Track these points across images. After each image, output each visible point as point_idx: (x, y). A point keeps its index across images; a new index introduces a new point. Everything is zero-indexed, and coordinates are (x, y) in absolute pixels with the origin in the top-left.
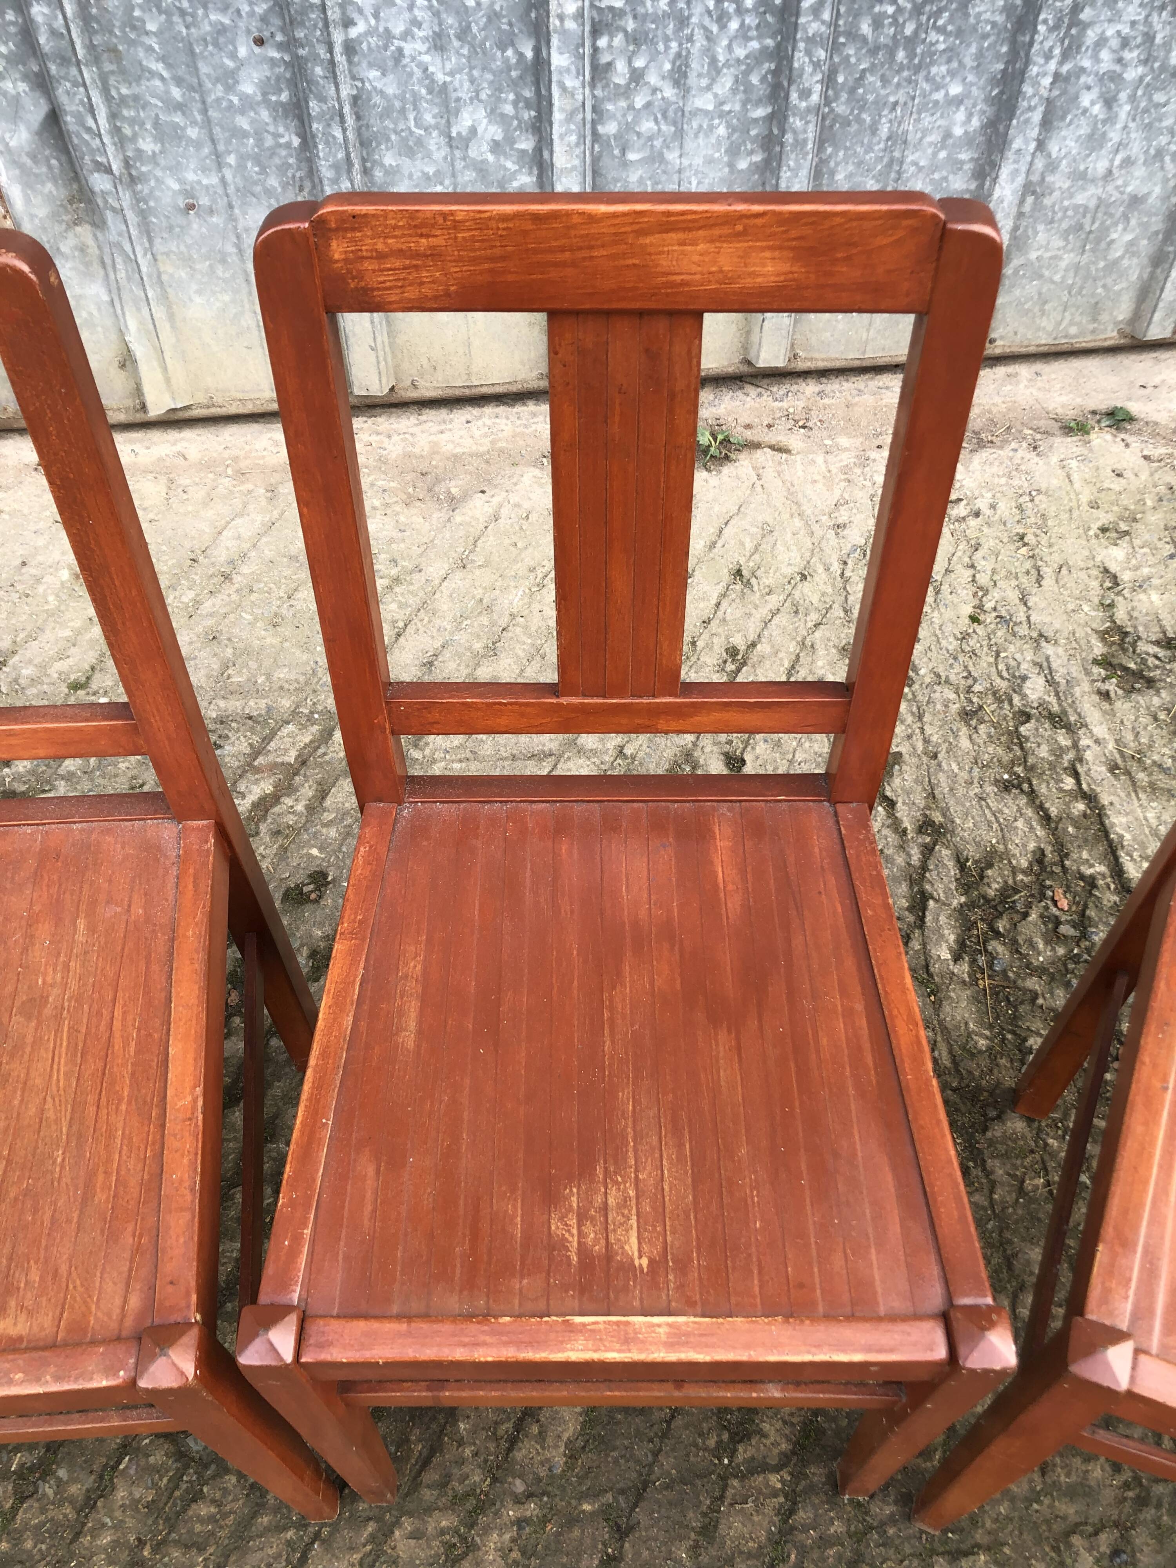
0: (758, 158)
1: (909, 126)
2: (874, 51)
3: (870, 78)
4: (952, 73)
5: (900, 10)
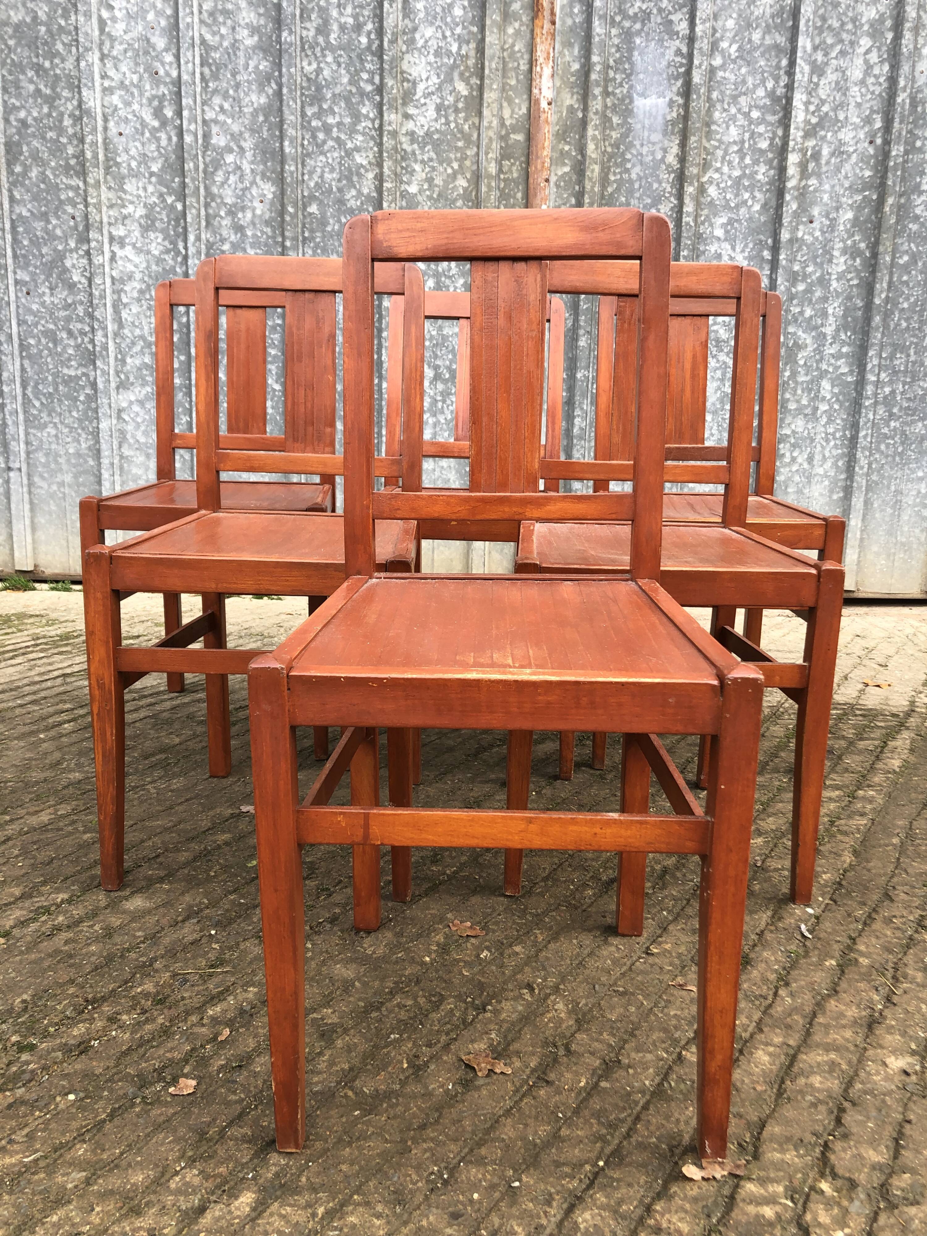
0: (841, 495)
1: (903, 486)
2: (887, 456)
3: (886, 467)
4: (919, 468)
5: (896, 442)
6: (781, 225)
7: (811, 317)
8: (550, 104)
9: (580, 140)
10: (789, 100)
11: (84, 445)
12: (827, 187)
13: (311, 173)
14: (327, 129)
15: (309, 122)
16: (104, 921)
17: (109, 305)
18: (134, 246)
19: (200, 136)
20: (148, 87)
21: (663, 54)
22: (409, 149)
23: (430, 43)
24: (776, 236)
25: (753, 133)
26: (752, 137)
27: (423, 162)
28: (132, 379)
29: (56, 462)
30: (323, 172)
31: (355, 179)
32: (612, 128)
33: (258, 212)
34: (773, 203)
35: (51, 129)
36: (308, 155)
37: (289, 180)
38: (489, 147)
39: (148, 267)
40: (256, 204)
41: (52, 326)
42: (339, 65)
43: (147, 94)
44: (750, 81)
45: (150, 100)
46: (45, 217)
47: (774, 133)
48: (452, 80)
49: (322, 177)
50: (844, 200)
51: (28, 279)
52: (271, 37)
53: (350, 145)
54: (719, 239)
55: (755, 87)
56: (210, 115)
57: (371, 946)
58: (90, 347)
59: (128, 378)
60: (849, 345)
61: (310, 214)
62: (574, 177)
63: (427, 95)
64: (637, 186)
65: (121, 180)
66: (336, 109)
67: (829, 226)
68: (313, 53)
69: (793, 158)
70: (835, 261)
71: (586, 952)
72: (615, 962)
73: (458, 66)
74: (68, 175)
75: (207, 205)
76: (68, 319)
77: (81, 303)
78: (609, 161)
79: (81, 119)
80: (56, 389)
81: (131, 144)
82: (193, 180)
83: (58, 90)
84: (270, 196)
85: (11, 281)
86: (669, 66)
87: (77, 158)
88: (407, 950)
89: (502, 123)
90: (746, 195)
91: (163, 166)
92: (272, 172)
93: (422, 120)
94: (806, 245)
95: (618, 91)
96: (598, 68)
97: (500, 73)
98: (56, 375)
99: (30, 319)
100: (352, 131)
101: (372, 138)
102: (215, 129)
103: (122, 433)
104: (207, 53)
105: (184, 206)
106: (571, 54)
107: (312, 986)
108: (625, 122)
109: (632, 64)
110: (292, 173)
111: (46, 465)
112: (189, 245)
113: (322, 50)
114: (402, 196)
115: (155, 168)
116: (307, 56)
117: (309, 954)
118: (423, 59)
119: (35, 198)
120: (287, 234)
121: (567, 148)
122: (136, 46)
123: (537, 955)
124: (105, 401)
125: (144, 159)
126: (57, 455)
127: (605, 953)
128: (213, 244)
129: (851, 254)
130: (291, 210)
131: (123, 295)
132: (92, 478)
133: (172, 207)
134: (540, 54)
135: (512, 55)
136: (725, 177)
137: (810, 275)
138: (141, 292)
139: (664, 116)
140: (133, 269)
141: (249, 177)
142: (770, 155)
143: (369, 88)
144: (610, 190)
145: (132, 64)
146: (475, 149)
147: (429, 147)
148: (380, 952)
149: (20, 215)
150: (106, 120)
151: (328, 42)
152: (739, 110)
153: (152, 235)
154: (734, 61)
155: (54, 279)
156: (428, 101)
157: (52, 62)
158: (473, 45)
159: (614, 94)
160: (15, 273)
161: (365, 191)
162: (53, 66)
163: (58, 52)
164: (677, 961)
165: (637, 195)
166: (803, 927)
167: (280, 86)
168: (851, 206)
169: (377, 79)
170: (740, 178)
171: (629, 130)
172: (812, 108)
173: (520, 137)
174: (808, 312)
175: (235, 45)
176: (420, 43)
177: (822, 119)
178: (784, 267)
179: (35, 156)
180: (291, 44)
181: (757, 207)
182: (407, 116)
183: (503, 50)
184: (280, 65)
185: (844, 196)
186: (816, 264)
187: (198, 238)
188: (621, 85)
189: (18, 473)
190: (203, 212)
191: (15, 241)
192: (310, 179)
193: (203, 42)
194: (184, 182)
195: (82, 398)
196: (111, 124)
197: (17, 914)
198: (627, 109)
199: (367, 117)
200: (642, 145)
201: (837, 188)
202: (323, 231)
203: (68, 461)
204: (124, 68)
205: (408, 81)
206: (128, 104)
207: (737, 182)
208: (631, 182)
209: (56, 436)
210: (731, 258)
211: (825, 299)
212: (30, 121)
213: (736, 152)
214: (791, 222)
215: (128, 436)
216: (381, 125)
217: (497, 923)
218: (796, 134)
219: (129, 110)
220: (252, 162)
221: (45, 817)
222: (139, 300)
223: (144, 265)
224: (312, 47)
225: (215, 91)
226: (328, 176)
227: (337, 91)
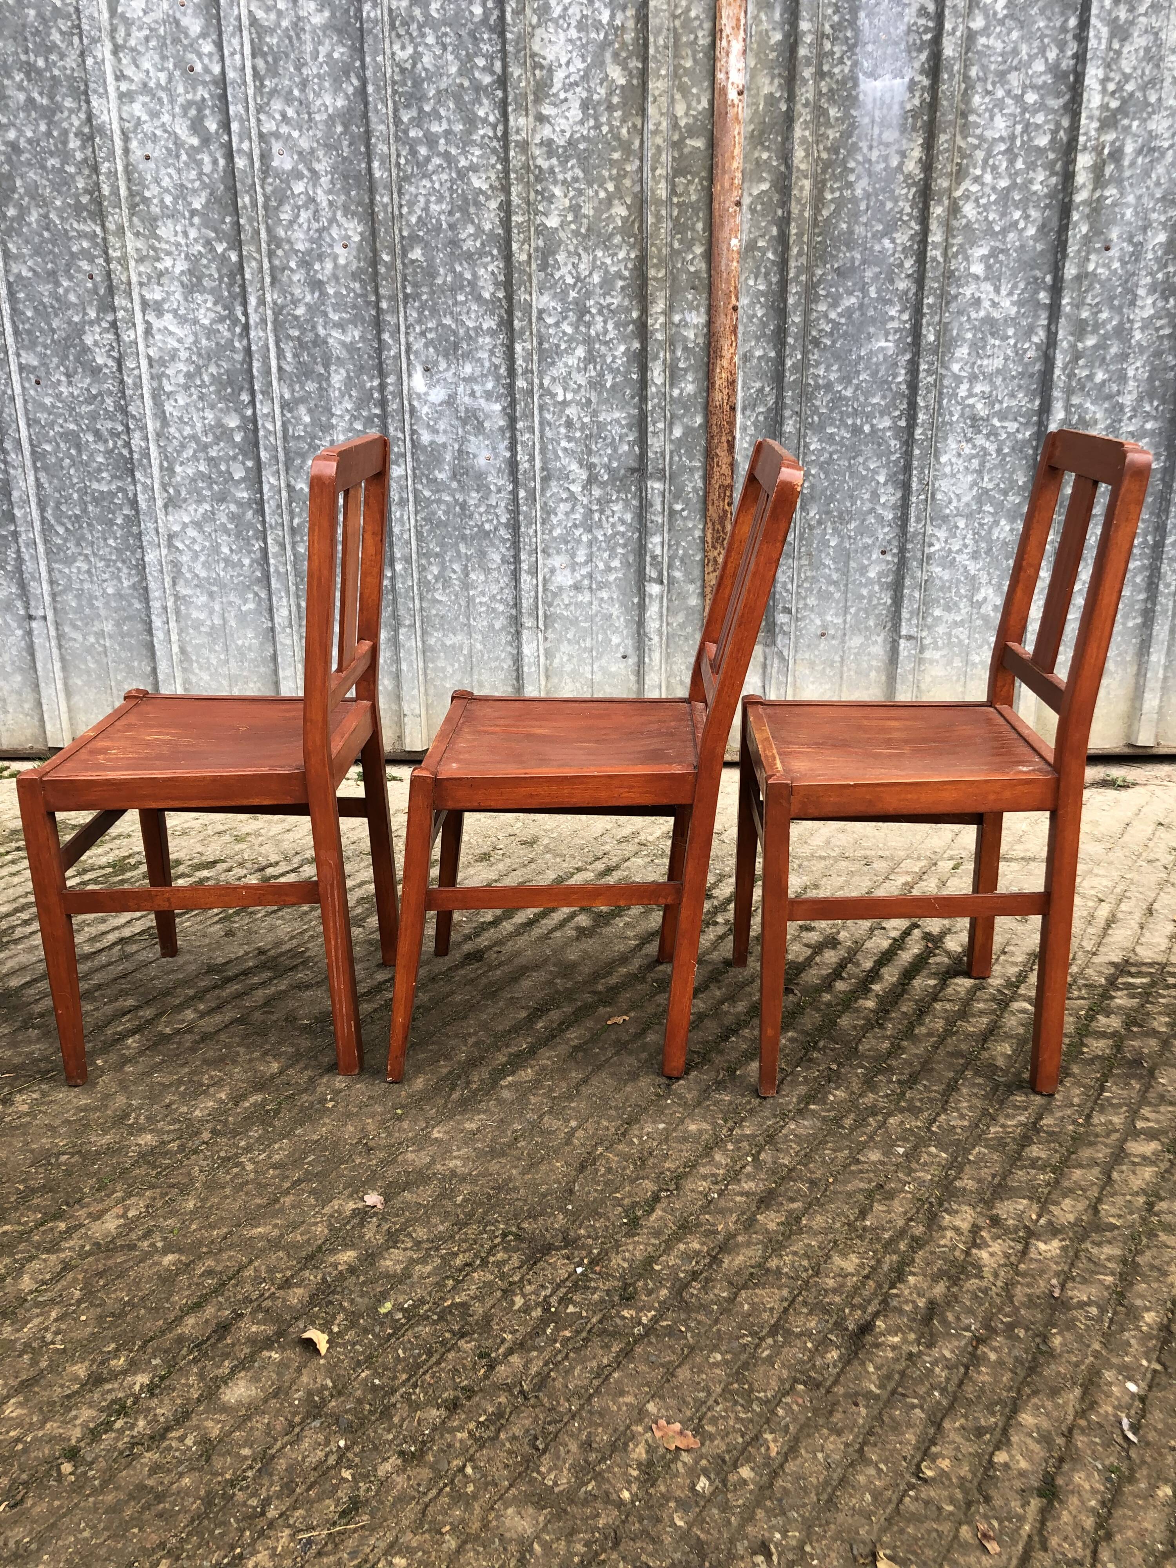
6: (1065, 256)
7: (1104, 382)
8: (740, 93)
9: (783, 143)
10: (1079, 77)
11: (126, 583)
12: (1131, 199)
13: (411, 204)
14: (431, 140)
15: (406, 132)
16: (197, 1427)
17: (147, 396)
18: (175, 312)
19: (256, 158)
20: (181, 90)
21: (901, 15)
22: (545, 165)
23: (570, 11)
24: (1057, 270)
25: (1027, 126)
26: (1026, 130)
27: (564, 182)
28: (184, 493)
29: (92, 606)
30: (428, 202)
31: (472, 210)
32: (828, 125)
33: (342, 261)
34: (1055, 224)
35: (52, 154)
36: (407, 179)
37: (381, 216)
38: (656, 160)
39: (196, 342)
40: (338, 250)
41: (72, 426)
42: (444, 47)
43: (181, 100)
44: (1024, 49)
45: (185, 108)
46: (52, 276)
47: (1058, 125)
48: (602, 64)
49: (426, 209)
50: (1154, 216)
51: (36, 363)
52: (347, 11)
53: (463, 163)
54: (977, 278)
55: (1032, 58)
56: (269, 126)
57: (550, 1470)
58: (125, 452)
59: (178, 492)
60: (1155, 418)
61: (413, 262)
62: (776, 198)
63: (569, 87)
64: (863, 207)
65: (152, 222)
66: (443, 112)
67: (1132, 254)
68: (408, 32)
69: (1084, 161)
70: (1139, 303)
71: (835, 1476)
72: (877, 1495)
73: (611, 44)
74: (79, 218)
75: (271, 254)
76: (94, 417)
77: (110, 393)
78: (824, 171)
79: (91, 138)
80: (85, 511)
81: (163, 171)
82: (251, 220)
83: (58, 98)
84: (357, 238)
85: (14, 368)
86: (909, 31)
87: (91, 193)
88: (598, 1476)
89: (675, 126)
90: (1017, 215)
91: (208, 201)
92: (359, 204)
93: (562, 123)
94: (1100, 282)
95: (836, 70)
96: (808, 39)
97: (670, 52)
98: (83, 492)
99: (42, 417)
100: (466, 143)
101: (494, 151)
102: (276, 146)
103: (176, 565)
104: (260, 38)
105: (240, 256)
106: (770, 19)
107: (478, 1553)
108: (847, 116)
109: (857, 31)
110: (385, 206)
111: (79, 610)
112: (250, 310)
113: (420, 27)
114: (538, 233)
115: (197, 205)
116: (399, 36)
117: (470, 1488)
118: (562, 35)
119: (37, 252)
120: (382, 291)
121: (765, 156)
122: (162, 31)
123: (771, 1485)
124: (150, 525)
125: (182, 192)
126: (92, 597)
127: (862, 1479)
128: (283, 307)
129: (1163, 292)
130: (386, 258)
131: (165, 381)
132: (140, 626)
133: (224, 258)
134: (726, 21)
135: (687, 23)
136: (987, 190)
137: (1104, 323)
138: (189, 376)
139: (902, 103)
140: (176, 345)
141: (326, 213)
142: (1051, 156)
143: (487, 79)
144: (825, 213)
145: (157, 58)
146: (637, 162)
147: (572, 162)
148: (565, 1480)
149: (19, 276)
150: (126, 139)
151: (427, 15)
152: (1008, 93)
153: (199, 298)
154: (1001, 22)
155: (70, 364)
156: (569, 95)
157: (47, 60)
158: (631, 12)
159: (830, 74)
160: (18, 355)
161: (487, 227)
162: (49, 65)
163: (55, 45)
164: (959, 1495)
165: (864, 219)
166: (1125, 1423)
167: (364, 82)
168: (1164, 225)
169: (498, 65)
170: (1008, 189)
171: (853, 126)
172: (1111, 87)
173: (699, 143)
174: (1100, 376)
175: (298, 24)
176: (557, 11)
177: (1124, 102)
178: (1068, 316)
179: (33, 192)
180: (376, 22)
181: (1031, 231)
182: (541, 119)
183: (675, 17)
184: (362, 51)
185: (1154, 210)
186: (1112, 308)
187: (262, 302)
188: (841, 61)
189: (42, 623)
190: (266, 265)
191: (14, 310)
192: (410, 213)
193: (254, 21)
194: (238, 223)
195: (119, 521)
196: (134, 145)
197: (86, 1414)
198: (849, 95)
199: (485, 121)
200: (871, 148)
201: (1145, 200)
202: (432, 285)
203: (107, 604)
204: (146, 65)
205: (542, 67)
206: (154, 115)
207: (1005, 196)
208: (854, 200)
209: (89, 572)
210: (994, 304)
211: (1123, 357)
212: (23, 143)
213: (1003, 153)
214: (1079, 251)
215: (184, 570)
216: (506, 133)
217: (714, 1421)
218: (1088, 125)
219: (157, 123)
220: (329, 192)
221: (111, 1224)
222: (187, 387)
223: (191, 339)
224: (405, 23)
225: (274, 92)
226: (435, 208)
227: (443, 86)
